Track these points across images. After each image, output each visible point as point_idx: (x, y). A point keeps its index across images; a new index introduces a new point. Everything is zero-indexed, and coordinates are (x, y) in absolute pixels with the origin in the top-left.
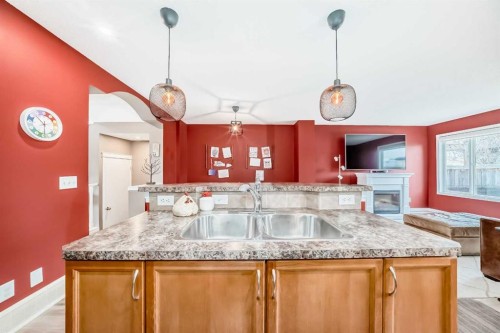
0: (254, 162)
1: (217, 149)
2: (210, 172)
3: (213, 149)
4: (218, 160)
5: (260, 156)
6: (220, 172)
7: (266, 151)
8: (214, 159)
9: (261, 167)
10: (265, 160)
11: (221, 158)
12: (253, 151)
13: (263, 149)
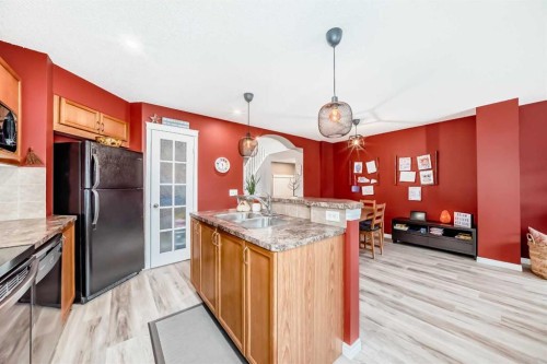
0: (406, 176)
1: (361, 164)
2: (354, 189)
3: (356, 164)
4: (361, 175)
5: (414, 167)
6: (363, 188)
7: (424, 161)
8: (358, 175)
9: (417, 183)
10: (421, 173)
11: (365, 173)
12: (405, 163)
13: (419, 158)
